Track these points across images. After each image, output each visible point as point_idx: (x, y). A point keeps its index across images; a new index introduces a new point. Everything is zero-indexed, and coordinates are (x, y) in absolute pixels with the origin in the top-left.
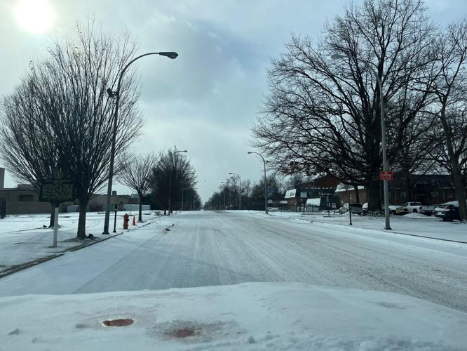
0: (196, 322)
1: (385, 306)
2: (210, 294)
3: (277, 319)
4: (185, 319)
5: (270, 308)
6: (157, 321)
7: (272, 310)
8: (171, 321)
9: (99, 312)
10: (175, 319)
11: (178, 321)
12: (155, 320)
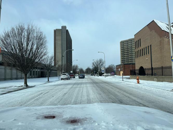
0: (77, 117)
1: (147, 113)
2: (82, 107)
3: (106, 117)
4: (73, 117)
5: (104, 113)
6: (64, 117)
7: (105, 114)
8: (68, 117)
9: (43, 113)
10: (70, 116)
11: (71, 117)
12: (63, 117)
